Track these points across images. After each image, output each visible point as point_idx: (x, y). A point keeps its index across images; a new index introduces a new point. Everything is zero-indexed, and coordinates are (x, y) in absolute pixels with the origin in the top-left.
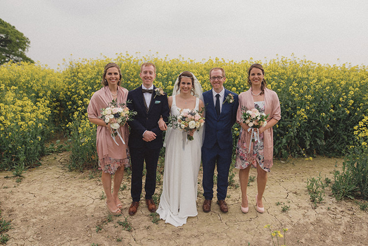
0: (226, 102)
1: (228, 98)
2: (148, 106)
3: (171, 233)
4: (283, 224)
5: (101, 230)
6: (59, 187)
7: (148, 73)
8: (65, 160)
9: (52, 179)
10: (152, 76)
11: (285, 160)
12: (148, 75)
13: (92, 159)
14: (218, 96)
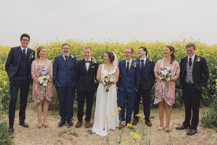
0: (132, 67)
1: (133, 64)
2: (87, 69)
3: (99, 138)
4: (165, 137)
5: (61, 136)
6: (34, 119)
7: (87, 53)
8: (34, 106)
9: (29, 115)
10: (89, 54)
11: (179, 109)
12: (87, 54)
13: (52, 104)
14: (128, 63)
